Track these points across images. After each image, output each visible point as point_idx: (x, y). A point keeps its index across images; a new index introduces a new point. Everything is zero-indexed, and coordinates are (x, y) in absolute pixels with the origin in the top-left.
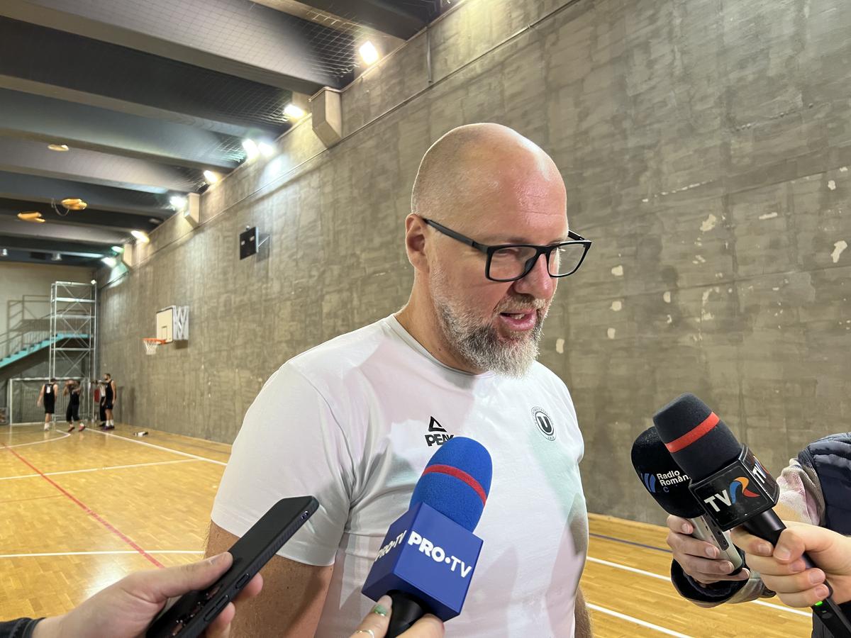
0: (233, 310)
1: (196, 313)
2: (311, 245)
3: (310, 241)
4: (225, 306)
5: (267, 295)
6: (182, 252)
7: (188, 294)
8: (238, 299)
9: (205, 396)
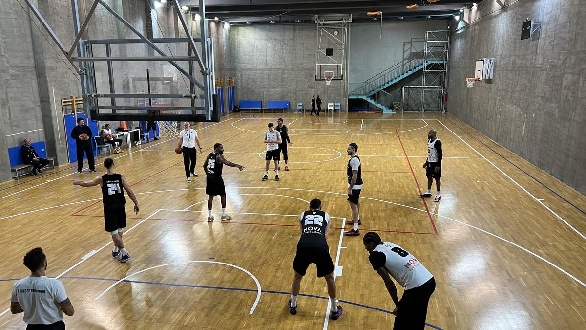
0: (516, 68)
1: (498, 63)
2: (562, 39)
3: (562, 35)
4: (513, 64)
5: (535, 64)
6: (494, 22)
7: (495, 51)
8: (519, 62)
9: (498, 116)
